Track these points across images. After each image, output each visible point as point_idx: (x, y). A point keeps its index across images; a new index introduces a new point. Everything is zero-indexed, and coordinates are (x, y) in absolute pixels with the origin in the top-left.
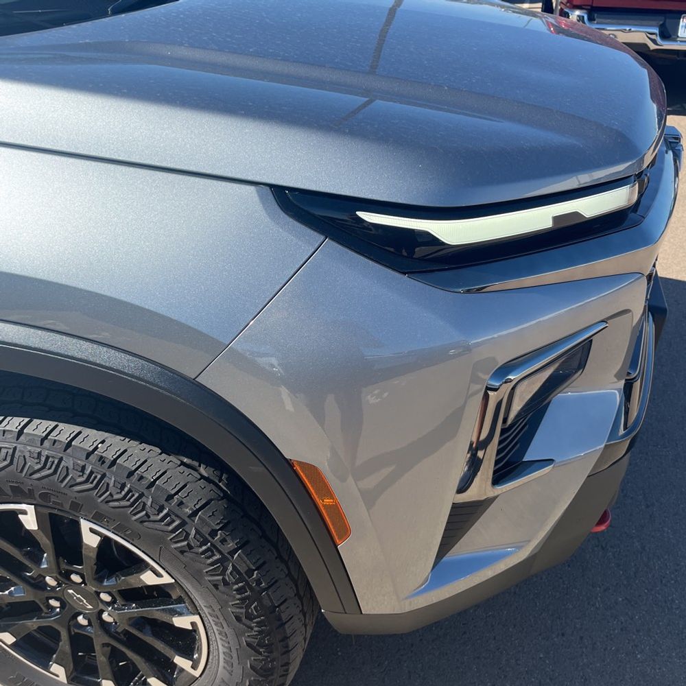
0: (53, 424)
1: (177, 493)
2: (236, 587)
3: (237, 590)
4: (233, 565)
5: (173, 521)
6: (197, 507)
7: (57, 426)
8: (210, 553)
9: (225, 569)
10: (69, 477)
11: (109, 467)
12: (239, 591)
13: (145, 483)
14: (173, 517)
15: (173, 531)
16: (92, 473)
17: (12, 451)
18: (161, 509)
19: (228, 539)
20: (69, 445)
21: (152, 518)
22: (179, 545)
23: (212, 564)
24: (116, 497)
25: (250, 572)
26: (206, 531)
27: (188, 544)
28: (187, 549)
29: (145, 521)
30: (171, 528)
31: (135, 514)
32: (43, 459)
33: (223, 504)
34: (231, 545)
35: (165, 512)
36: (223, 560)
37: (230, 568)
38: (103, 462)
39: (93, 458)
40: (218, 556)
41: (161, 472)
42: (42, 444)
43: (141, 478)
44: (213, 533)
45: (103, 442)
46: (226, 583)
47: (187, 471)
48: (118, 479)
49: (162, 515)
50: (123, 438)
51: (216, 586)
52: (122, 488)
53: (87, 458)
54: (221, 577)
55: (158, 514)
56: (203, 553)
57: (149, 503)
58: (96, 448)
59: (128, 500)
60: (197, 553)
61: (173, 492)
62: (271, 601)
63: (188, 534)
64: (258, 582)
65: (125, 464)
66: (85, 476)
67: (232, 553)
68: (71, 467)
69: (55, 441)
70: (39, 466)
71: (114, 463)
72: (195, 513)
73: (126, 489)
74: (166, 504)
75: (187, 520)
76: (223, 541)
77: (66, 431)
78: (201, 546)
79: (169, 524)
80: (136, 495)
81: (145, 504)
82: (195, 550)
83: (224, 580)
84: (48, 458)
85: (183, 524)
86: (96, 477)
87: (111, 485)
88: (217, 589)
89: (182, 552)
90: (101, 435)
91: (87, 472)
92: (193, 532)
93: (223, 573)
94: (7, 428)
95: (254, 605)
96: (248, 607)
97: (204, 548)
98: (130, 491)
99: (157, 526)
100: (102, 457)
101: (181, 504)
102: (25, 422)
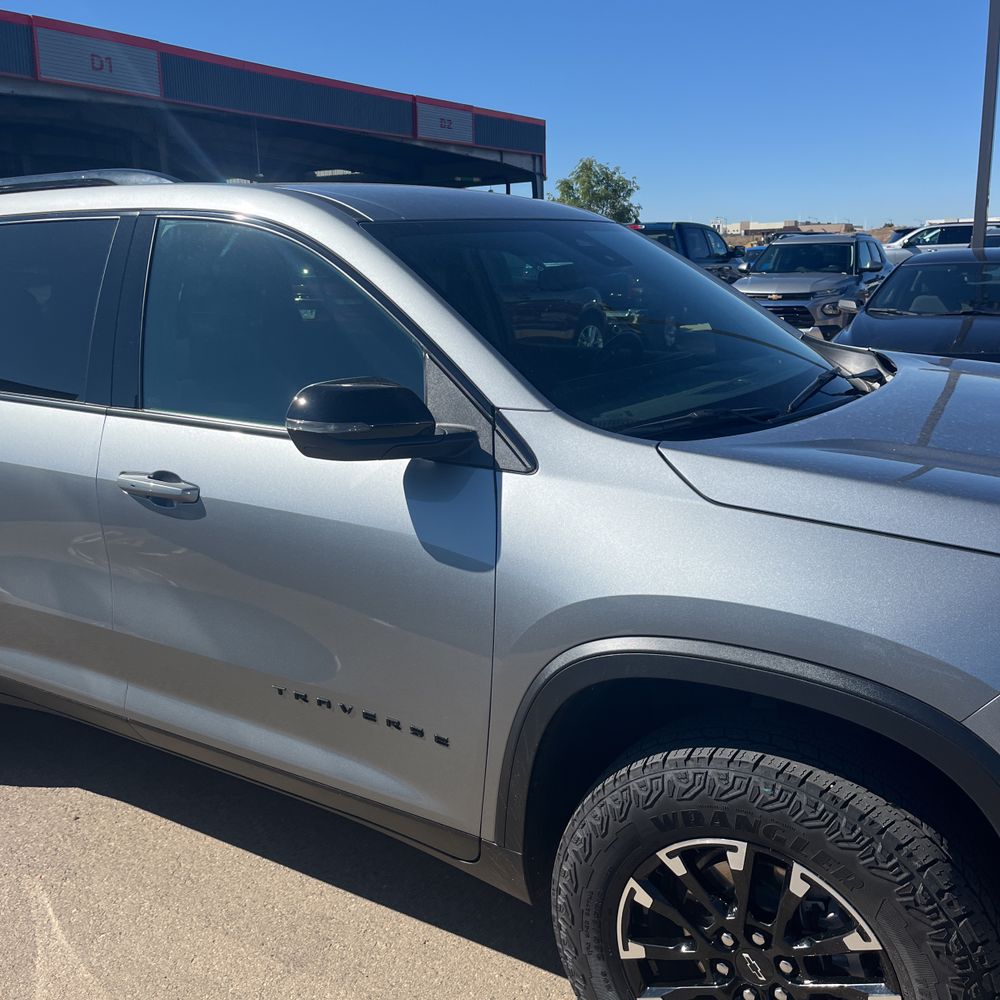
0: (787, 761)
1: (907, 844)
2: (958, 959)
3: (959, 963)
4: (958, 933)
5: (901, 873)
6: (926, 862)
7: (789, 764)
8: (934, 915)
9: (950, 936)
10: (802, 812)
11: (842, 808)
12: (963, 965)
13: (876, 829)
14: (902, 867)
15: (901, 883)
16: (824, 810)
17: (747, 781)
18: (890, 858)
19: (955, 903)
20: (803, 781)
21: (881, 865)
22: (905, 899)
23: (936, 928)
24: (847, 837)
25: (974, 945)
26: (933, 889)
27: (915, 900)
28: (913, 905)
29: (873, 868)
30: (898, 879)
31: (863, 859)
32: (777, 792)
33: (948, 868)
34: (958, 910)
35: (894, 861)
36: (947, 926)
37: (955, 937)
38: (837, 802)
39: (827, 797)
40: (944, 920)
41: (890, 821)
42: (777, 777)
43: (872, 823)
44: (941, 894)
45: (834, 784)
46: (949, 953)
47: (913, 827)
48: (851, 821)
49: (890, 864)
50: (851, 783)
51: (937, 954)
52: (853, 830)
53: (821, 795)
54: (944, 945)
55: (887, 863)
56: (929, 913)
57: (879, 850)
58: (829, 788)
59: (859, 843)
60: (923, 912)
61: (904, 842)
62: (992, 987)
63: (915, 890)
64: (982, 959)
65: (858, 807)
66: (817, 814)
67: (959, 919)
68: (804, 802)
69: (790, 776)
70: (772, 798)
71: (846, 804)
72: (923, 868)
73: (857, 832)
74: (895, 853)
75: (915, 873)
76: (950, 904)
77: (799, 769)
78: (927, 905)
79: (897, 875)
80: (867, 839)
81: (874, 850)
82: (921, 908)
83: (947, 948)
84: (782, 791)
85: (910, 878)
86: (828, 815)
87: (843, 825)
88: (938, 957)
89: (907, 908)
90: (832, 777)
91: (820, 809)
92: (921, 888)
93: (947, 940)
94: (743, 760)
95: (974, 986)
96: (968, 987)
97: (930, 907)
98: (860, 834)
99: (884, 874)
100: (835, 797)
101: (910, 855)
102: (759, 756)
